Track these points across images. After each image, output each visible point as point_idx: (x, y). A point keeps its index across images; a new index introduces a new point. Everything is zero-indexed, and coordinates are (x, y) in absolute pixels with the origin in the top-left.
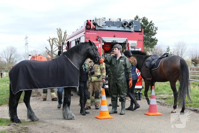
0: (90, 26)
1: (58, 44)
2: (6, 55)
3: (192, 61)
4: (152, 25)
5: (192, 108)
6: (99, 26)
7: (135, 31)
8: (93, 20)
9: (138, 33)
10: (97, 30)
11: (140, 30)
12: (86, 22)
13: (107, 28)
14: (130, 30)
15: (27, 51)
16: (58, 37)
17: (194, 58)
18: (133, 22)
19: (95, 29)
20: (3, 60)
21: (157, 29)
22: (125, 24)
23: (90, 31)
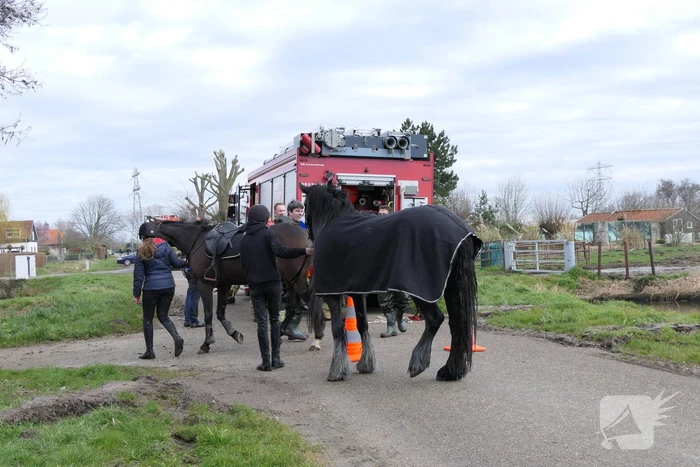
0: (310, 147)
1: (216, 189)
2: (87, 218)
3: (541, 226)
4: (445, 140)
5: (550, 335)
6: (330, 148)
7: (415, 159)
8: (316, 134)
9: (422, 163)
10: (325, 157)
11: (425, 156)
12: (300, 139)
13: (349, 152)
14: (403, 156)
15: (137, 207)
16: (216, 173)
17: (546, 218)
18: (410, 138)
19: (320, 155)
20: (78, 230)
21: (455, 150)
22: (390, 142)
23: (309, 159)
